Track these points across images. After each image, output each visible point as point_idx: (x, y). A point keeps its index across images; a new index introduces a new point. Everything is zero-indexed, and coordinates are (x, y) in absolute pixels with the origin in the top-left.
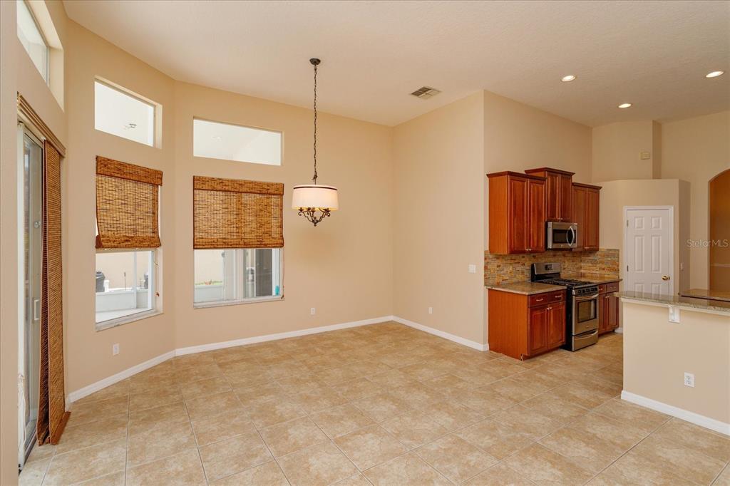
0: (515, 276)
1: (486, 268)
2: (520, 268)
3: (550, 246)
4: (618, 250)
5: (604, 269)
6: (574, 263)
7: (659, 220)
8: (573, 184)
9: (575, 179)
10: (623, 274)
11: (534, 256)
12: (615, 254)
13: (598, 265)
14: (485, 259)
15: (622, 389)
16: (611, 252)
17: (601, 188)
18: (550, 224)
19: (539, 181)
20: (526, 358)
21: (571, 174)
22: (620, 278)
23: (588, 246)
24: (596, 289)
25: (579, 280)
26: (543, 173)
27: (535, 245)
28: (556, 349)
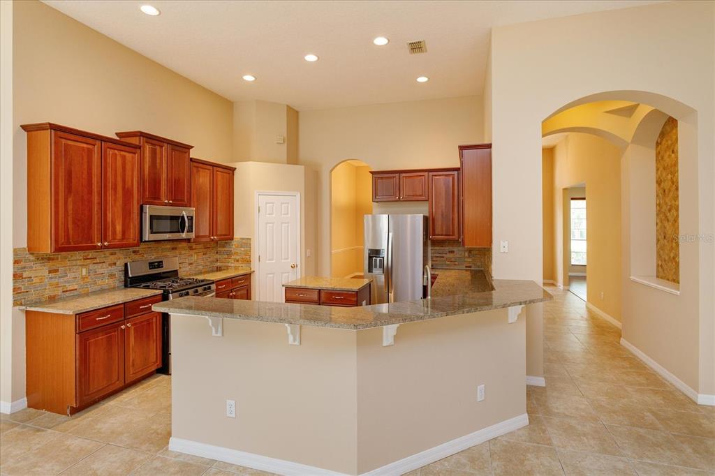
0: (95, 283)
1: (16, 276)
2: (105, 269)
3: (147, 236)
4: (250, 239)
5: (238, 261)
6: (207, 256)
7: (288, 207)
8: (191, 159)
9: (193, 154)
10: (255, 265)
11: (134, 252)
12: (247, 243)
13: (233, 257)
14: (16, 262)
15: (171, 436)
16: (244, 241)
17: (235, 169)
18: (147, 208)
19: (131, 150)
20: (75, 411)
21: (189, 147)
22: (252, 270)
23: (217, 235)
24: (210, 288)
25: (195, 277)
26: (138, 138)
27: (119, 236)
28: (150, 375)
